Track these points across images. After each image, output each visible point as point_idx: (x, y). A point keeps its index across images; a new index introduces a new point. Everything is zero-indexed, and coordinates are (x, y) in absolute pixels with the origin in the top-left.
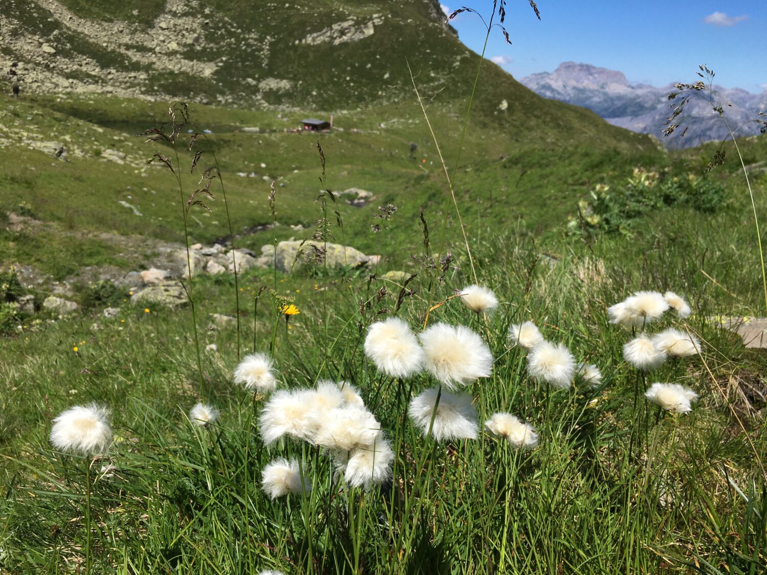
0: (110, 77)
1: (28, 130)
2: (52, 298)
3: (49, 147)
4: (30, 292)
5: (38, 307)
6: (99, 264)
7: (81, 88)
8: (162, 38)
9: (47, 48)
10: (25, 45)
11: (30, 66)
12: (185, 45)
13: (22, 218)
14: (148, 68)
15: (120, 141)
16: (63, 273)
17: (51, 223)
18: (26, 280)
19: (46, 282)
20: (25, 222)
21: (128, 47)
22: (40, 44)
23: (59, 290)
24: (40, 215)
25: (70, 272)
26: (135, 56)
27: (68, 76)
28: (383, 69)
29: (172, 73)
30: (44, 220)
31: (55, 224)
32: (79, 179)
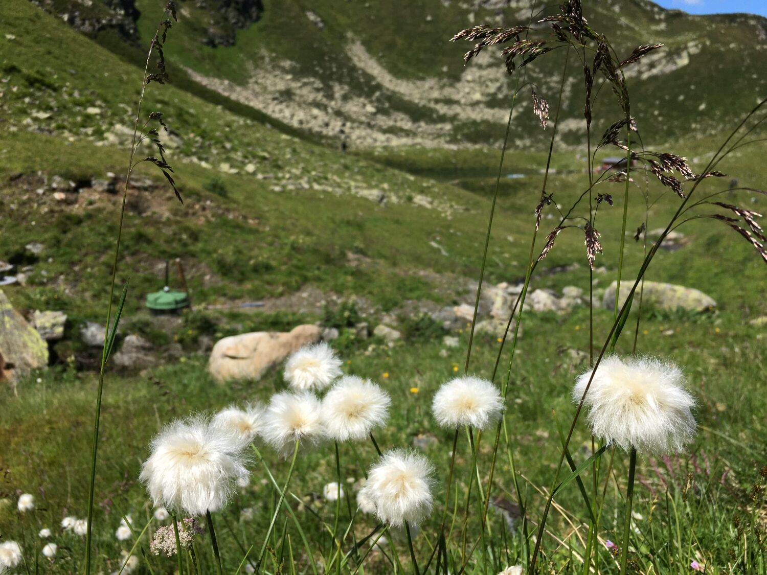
0: (420, 130)
1: (356, 180)
2: (381, 327)
3: (373, 194)
4: (365, 320)
5: (370, 334)
6: (418, 299)
7: (396, 142)
8: (467, 90)
9: (370, 109)
10: (353, 107)
11: (355, 125)
12: (488, 95)
13: (356, 256)
14: (453, 118)
15: (428, 188)
16: (390, 305)
17: (378, 261)
18: (361, 309)
19: (377, 312)
20: (358, 260)
21: (437, 101)
22: (364, 105)
23: (387, 319)
24: (370, 253)
25: (395, 304)
26: (442, 109)
27: (385, 131)
28: (698, 99)
29: (474, 122)
30: (373, 257)
31: (382, 262)
32: (397, 222)
